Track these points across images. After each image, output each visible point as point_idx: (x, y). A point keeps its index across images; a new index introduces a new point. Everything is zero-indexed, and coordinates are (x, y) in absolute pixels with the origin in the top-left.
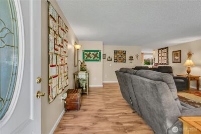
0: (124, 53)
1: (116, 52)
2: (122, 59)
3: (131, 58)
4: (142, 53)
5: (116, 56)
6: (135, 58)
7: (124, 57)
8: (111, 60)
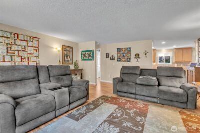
0: (129, 50)
1: (119, 50)
2: (126, 57)
3: (137, 56)
4: (154, 50)
5: (119, 55)
6: (142, 55)
7: (129, 55)
8: (114, 59)
